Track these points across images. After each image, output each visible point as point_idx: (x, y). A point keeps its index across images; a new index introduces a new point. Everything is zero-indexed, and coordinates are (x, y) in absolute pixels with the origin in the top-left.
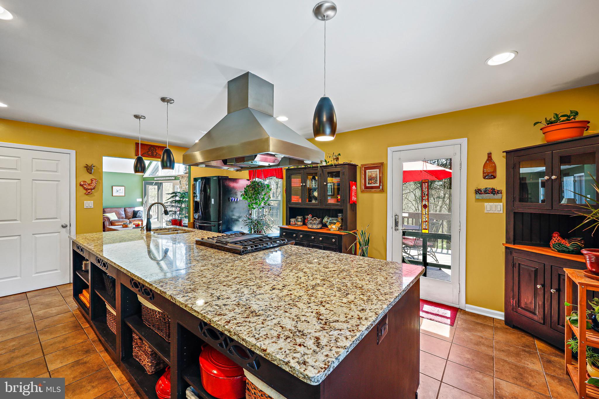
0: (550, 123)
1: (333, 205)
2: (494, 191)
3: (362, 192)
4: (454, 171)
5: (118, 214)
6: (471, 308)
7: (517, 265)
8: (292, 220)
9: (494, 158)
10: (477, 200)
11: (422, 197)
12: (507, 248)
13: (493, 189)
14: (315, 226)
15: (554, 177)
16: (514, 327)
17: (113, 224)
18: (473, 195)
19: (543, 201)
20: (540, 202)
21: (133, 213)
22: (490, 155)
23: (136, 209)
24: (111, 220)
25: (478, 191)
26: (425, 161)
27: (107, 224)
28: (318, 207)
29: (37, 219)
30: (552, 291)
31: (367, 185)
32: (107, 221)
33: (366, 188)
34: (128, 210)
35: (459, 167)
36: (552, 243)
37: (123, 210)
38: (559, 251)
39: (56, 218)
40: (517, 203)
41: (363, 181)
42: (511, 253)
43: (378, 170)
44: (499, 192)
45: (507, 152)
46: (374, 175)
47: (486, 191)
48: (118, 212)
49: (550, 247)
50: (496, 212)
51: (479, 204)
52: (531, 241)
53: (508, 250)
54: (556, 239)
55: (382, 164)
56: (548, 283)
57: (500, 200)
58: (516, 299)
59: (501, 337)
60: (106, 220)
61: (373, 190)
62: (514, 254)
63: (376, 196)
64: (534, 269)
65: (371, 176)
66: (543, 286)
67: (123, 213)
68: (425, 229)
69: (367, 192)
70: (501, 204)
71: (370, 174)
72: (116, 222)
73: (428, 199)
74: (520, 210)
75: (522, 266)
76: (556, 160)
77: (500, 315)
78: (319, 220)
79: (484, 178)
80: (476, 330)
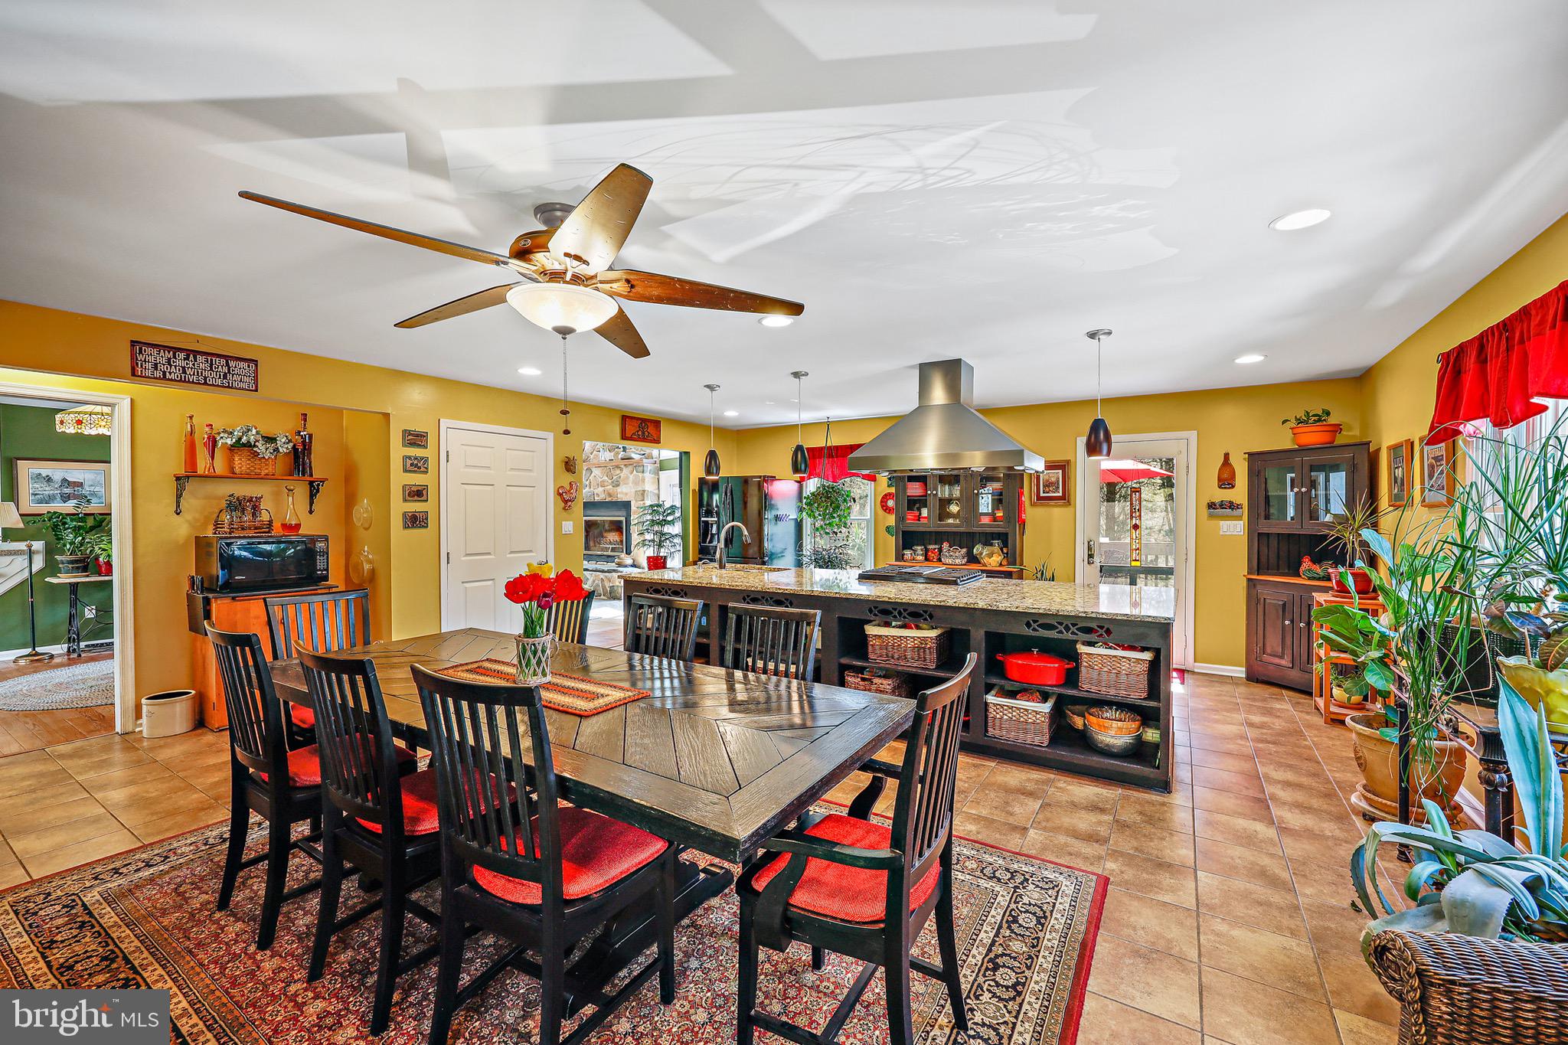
0: (1299, 421)
1: (990, 526)
2: (1232, 506)
3: (1033, 505)
4: (1179, 476)
6: (1201, 667)
7: (1262, 600)
8: (908, 553)
9: (1232, 460)
10: (1211, 516)
11: (1132, 513)
12: (1249, 580)
13: (1231, 503)
14: (958, 561)
15: (1303, 490)
16: (1258, 681)
18: (1205, 511)
19: (1292, 519)
20: (1289, 519)
22: (1227, 456)
25: (1211, 506)
26: (1135, 459)
28: (962, 529)
29: (512, 552)
30: (1302, 625)
31: (1042, 494)
33: (1039, 498)
35: (1185, 470)
36: (1302, 569)
38: (1309, 579)
39: (531, 551)
40: (1262, 520)
41: (1034, 489)
42: (1255, 585)
43: (1060, 471)
44: (1239, 507)
45: (1250, 454)
46: (1053, 480)
47: (1222, 505)
49: (1300, 576)
50: (1235, 533)
51: (1214, 522)
52: (1278, 569)
53: (1251, 583)
54: (1306, 564)
55: (1068, 462)
56: (1296, 617)
57: (1240, 518)
58: (1261, 644)
59: (1242, 689)
61: (1052, 503)
62: (1258, 587)
63: (1057, 512)
64: (1281, 603)
65: (1048, 481)
66: (1292, 621)
68: (1136, 560)
69: (1042, 505)
70: (1242, 522)
71: (1047, 477)
73: (1140, 516)
74: (1265, 530)
75: (1268, 601)
76: (1306, 469)
77: (1240, 672)
78: (965, 550)
79: (1220, 487)
80: (1213, 686)
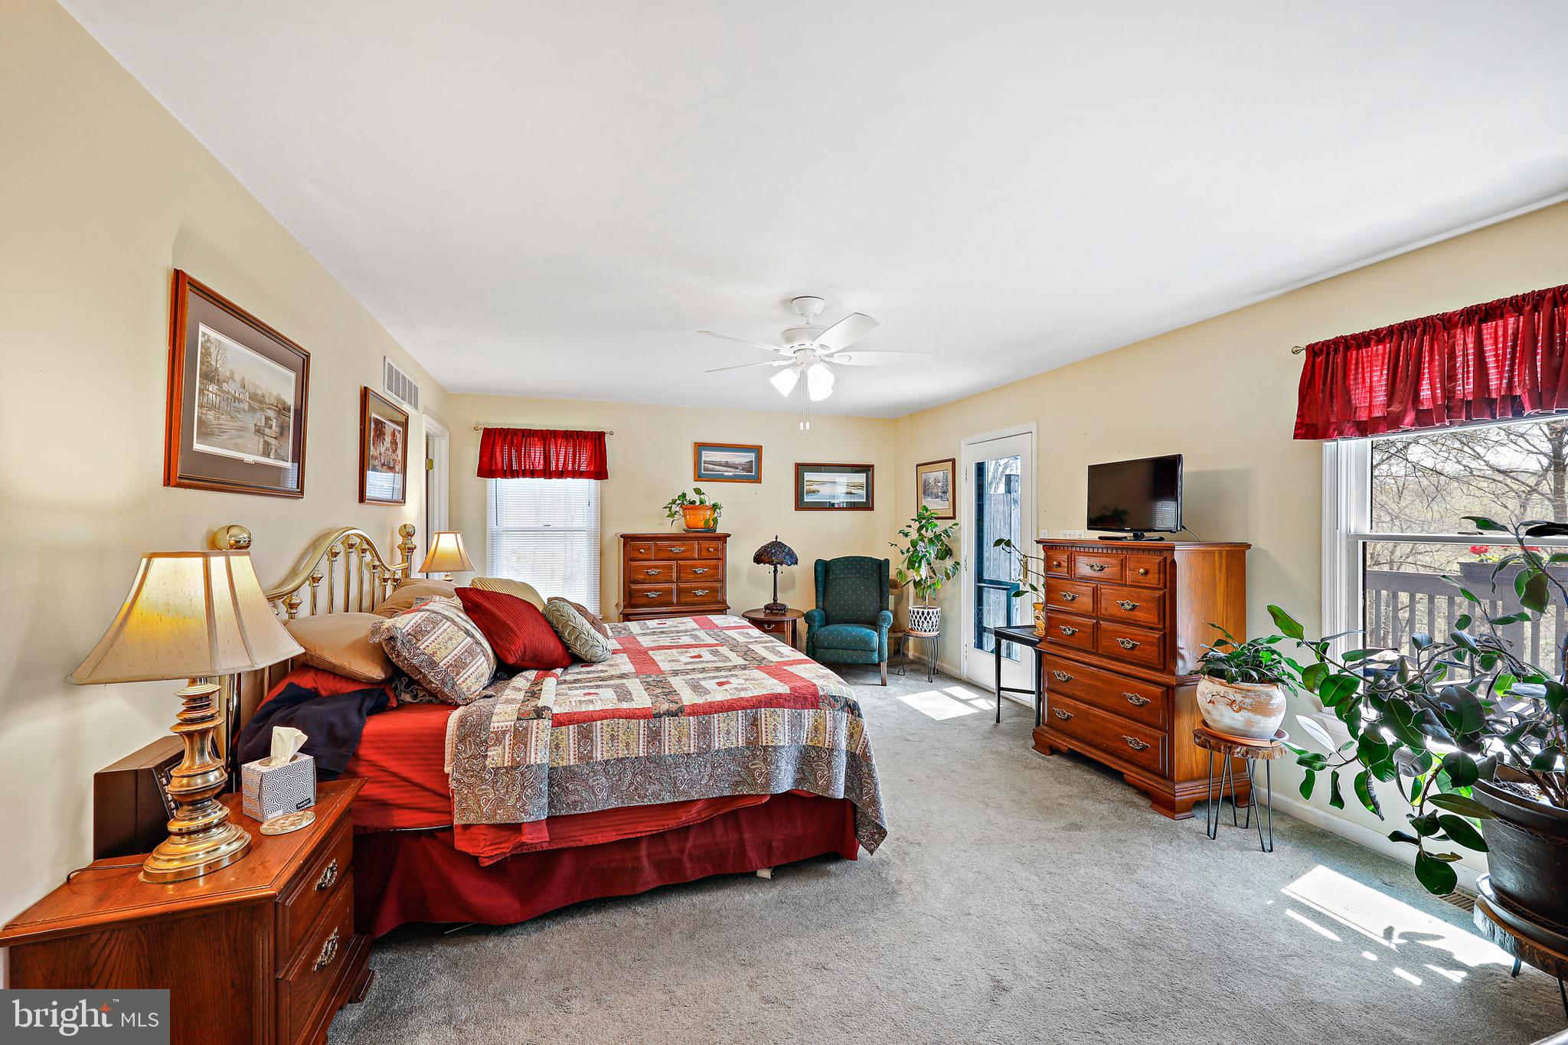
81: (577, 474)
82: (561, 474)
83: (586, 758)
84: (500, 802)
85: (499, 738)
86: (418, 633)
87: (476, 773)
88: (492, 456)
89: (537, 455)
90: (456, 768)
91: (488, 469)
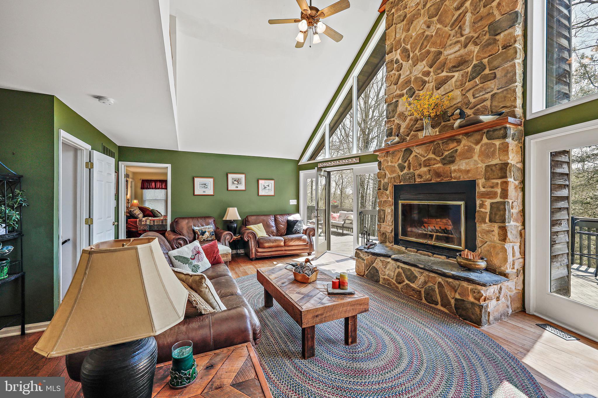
5: (267, 227)
17: (261, 245)
21: (286, 225)
23: (291, 218)
24: (257, 238)
27: (253, 245)
32: (252, 240)
34: (280, 219)
37: (273, 219)
48: (267, 223)
60: (251, 238)
67: (273, 224)
72: (266, 243)
81: (163, 189)
82: (159, 188)
83: (154, 224)
84: (143, 228)
85: (143, 221)
86: (134, 211)
87: (141, 225)
88: (144, 185)
89: (153, 184)
90: (139, 224)
91: (143, 188)
